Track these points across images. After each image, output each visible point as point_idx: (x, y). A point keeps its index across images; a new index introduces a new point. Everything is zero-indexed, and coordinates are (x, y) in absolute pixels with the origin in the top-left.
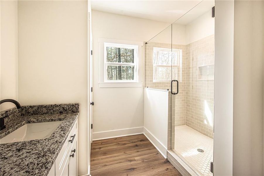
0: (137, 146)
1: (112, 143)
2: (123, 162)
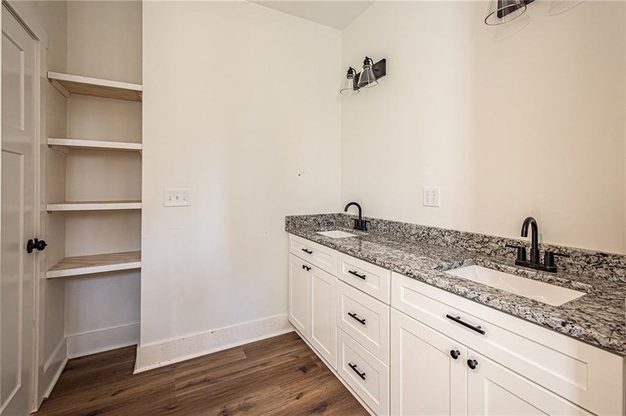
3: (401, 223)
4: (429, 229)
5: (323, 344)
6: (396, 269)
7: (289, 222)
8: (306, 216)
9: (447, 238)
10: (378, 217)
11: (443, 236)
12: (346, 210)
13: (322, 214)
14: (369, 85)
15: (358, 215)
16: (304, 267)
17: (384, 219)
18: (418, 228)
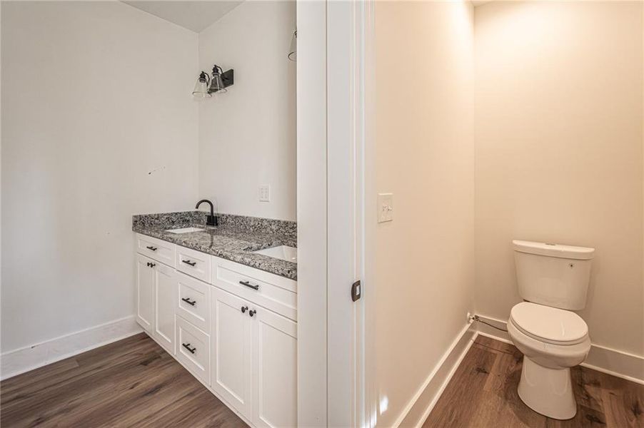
3: (243, 217)
4: (262, 220)
5: (166, 335)
6: (214, 253)
7: (136, 221)
8: (158, 215)
9: (273, 227)
10: (226, 212)
11: (271, 225)
12: (197, 207)
13: (176, 212)
14: (219, 91)
15: (210, 211)
16: (148, 264)
17: (232, 214)
18: (255, 220)
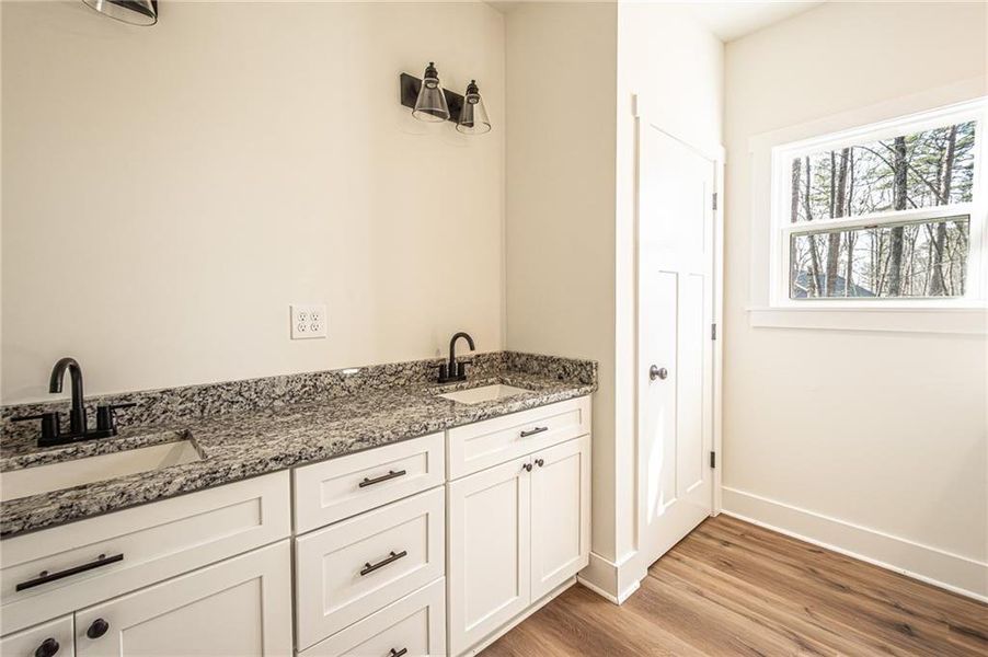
0: (906, 629)
1: (785, 554)
2: (772, 629)
3: (242, 383)
11: (343, 381)
18: (291, 381)
